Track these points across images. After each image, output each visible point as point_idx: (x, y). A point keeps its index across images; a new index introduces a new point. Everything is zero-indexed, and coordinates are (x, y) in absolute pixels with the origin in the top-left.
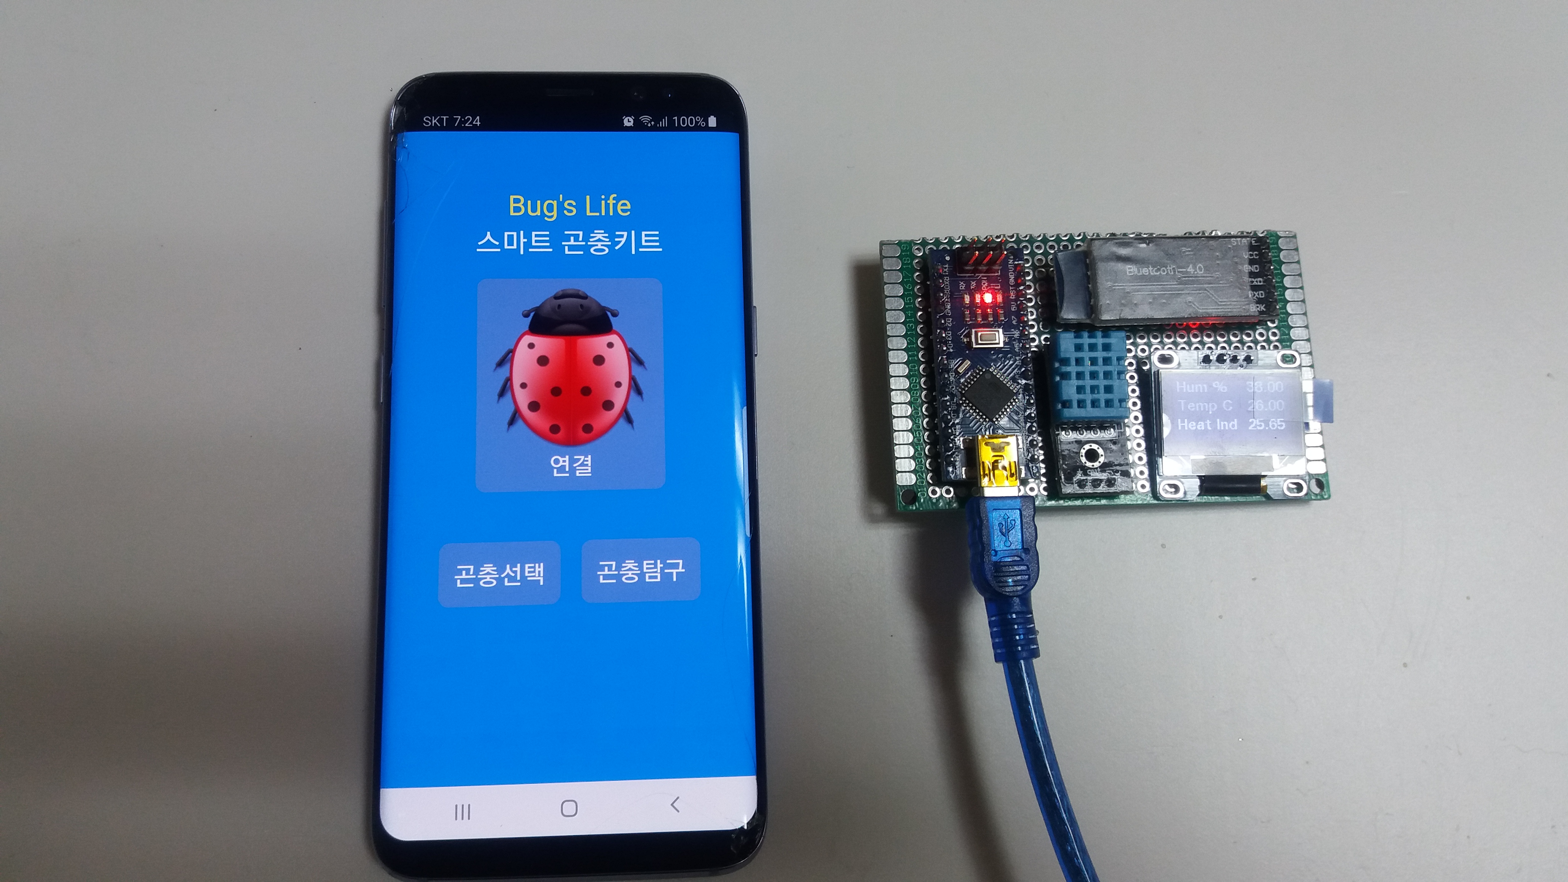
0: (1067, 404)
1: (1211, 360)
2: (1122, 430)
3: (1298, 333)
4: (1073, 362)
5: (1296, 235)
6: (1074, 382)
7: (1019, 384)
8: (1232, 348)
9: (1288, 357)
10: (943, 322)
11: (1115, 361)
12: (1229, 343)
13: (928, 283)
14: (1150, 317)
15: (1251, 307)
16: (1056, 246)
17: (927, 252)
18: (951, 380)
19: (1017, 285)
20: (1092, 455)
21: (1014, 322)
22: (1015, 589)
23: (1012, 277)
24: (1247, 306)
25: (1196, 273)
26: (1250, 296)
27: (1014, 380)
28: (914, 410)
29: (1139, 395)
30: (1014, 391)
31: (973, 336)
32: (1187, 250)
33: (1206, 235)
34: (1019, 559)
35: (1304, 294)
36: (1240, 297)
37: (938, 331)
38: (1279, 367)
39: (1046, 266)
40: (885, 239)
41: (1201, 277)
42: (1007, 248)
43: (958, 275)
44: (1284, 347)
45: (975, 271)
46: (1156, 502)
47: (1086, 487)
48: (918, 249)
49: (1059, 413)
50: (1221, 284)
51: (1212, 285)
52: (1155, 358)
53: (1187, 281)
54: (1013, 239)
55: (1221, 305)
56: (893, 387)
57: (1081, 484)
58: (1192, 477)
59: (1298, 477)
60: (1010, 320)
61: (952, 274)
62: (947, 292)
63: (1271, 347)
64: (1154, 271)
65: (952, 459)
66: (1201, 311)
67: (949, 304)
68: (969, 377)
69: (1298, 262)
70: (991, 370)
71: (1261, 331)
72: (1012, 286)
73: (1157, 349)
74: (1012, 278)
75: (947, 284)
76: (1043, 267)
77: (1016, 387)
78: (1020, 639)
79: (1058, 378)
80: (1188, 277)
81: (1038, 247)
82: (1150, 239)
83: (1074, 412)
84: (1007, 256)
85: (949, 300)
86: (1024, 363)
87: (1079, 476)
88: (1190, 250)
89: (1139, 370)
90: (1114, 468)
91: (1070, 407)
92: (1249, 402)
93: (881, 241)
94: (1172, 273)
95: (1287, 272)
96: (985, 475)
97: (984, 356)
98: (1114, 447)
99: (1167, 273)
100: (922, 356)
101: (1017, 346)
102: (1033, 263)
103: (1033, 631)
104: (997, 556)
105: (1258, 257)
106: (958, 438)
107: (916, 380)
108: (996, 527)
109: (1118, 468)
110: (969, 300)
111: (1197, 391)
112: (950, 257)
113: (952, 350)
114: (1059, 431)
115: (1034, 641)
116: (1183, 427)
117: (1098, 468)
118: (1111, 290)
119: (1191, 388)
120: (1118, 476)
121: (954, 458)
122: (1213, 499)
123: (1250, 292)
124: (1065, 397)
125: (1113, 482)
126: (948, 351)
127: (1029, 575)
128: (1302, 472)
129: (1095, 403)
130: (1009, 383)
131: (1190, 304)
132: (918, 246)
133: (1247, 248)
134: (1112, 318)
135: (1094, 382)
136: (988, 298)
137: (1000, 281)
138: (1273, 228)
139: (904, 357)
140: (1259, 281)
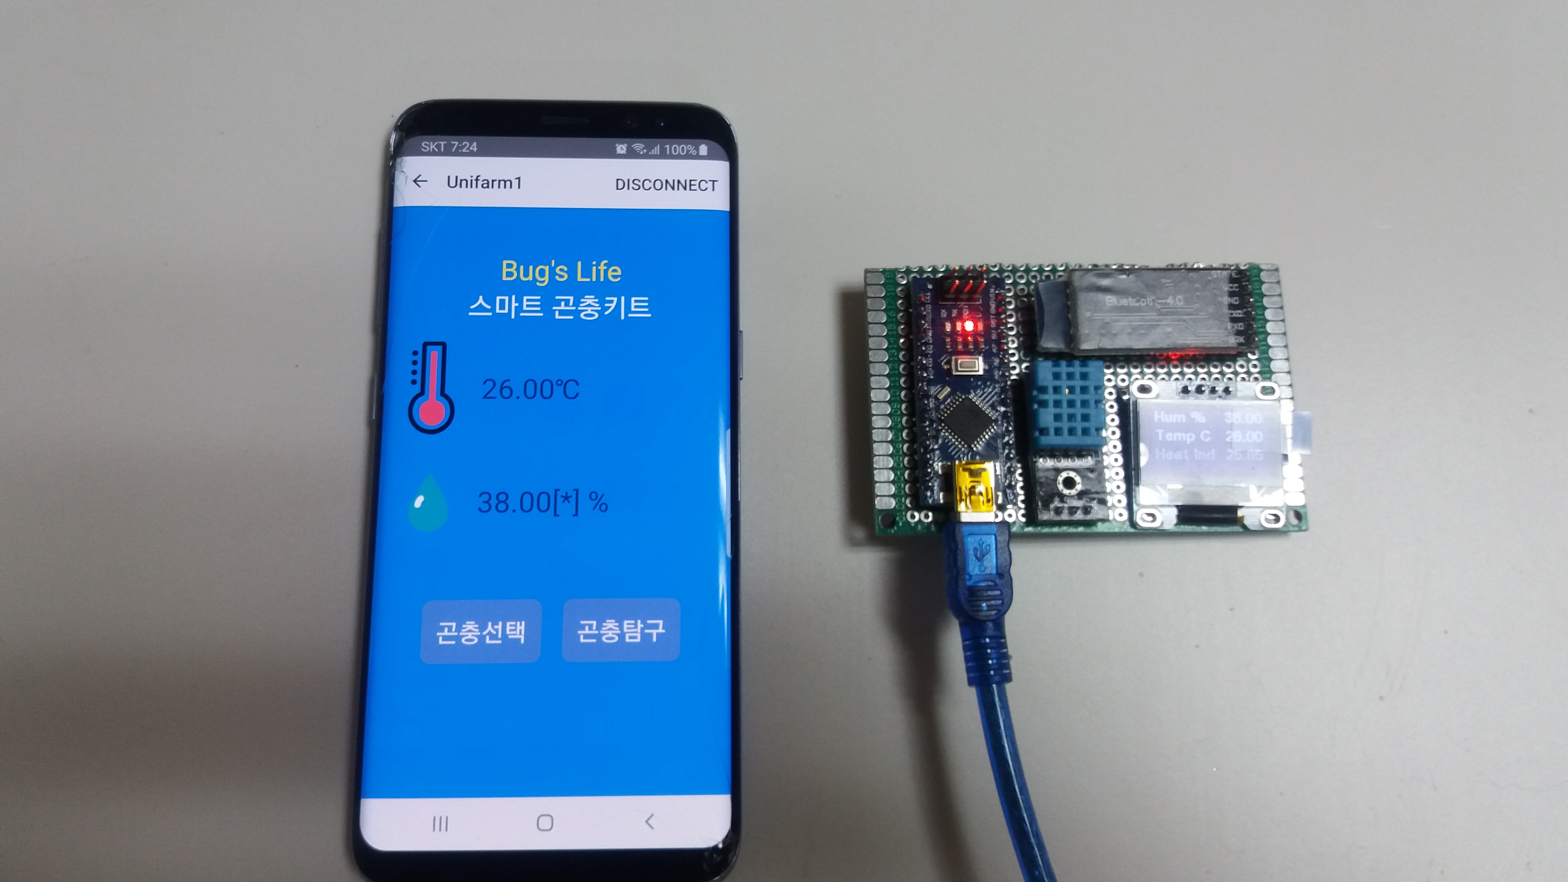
0: (1044, 431)
1: (1190, 391)
2: (1100, 459)
3: (1278, 365)
4: (1051, 390)
5: (1278, 268)
6: (1052, 410)
7: (997, 411)
8: (1212, 380)
9: (1268, 389)
10: (924, 348)
11: (1092, 390)
12: (1209, 374)
13: (911, 310)
14: (1129, 348)
15: (1230, 339)
16: (1039, 277)
17: (910, 280)
18: (931, 407)
19: (998, 314)
20: (1069, 483)
21: (994, 350)
22: (989, 613)
24: (1226, 338)
25: (1175, 304)
26: (1229, 328)
27: (993, 407)
28: (895, 435)
29: (1119, 425)
30: (993, 418)
31: (953, 363)
32: (1168, 281)
33: (1188, 267)
34: (993, 584)
35: (1285, 327)
36: (1220, 328)
37: (920, 358)
38: (1257, 399)
39: (1029, 295)
40: (870, 267)
41: (1180, 308)
42: (990, 277)
43: (940, 303)
44: (1265, 379)
45: (957, 299)
46: (1132, 530)
47: (1063, 514)
48: (902, 277)
49: (1036, 440)
50: (1200, 315)
51: (1191, 317)
52: (1134, 389)
53: (1166, 312)
54: (996, 269)
55: (1200, 337)
56: (874, 412)
57: (1058, 511)
58: (1169, 506)
59: (1275, 508)
60: (991, 349)
61: (934, 303)
62: (929, 319)
63: (1251, 379)
64: (1134, 301)
65: (930, 484)
66: (1179, 342)
67: (930, 331)
68: (948, 404)
69: (1280, 295)
70: (970, 397)
71: (1242, 362)
72: (993, 315)
73: (1137, 379)
74: (993, 306)
75: (929, 312)
76: (1025, 296)
77: (995, 414)
78: (993, 664)
79: (1036, 406)
80: (1168, 308)
81: (1021, 277)
82: (1131, 271)
83: (1050, 440)
84: (988, 286)
85: (930, 327)
86: (1003, 390)
87: (1057, 503)
88: (1170, 281)
89: (1119, 400)
90: (1091, 496)
91: (1047, 434)
92: (1227, 433)
93: (866, 269)
94: (1152, 304)
95: (1269, 304)
96: (961, 500)
97: (966, 383)
98: (1091, 475)
99: (1147, 304)
100: (904, 382)
101: (997, 374)
102: (1015, 293)
103: (1006, 656)
104: (971, 580)
105: (1238, 289)
106: (936, 463)
107: (897, 406)
108: (971, 552)
109: (1095, 496)
110: (950, 328)
111: (1175, 421)
112: (932, 285)
113: (932, 377)
114: (1037, 458)
115: (1007, 666)
116: (1161, 456)
117: (1075, 496)
118: (1090, 320)
119: (1169, 418)
120: (1094, 504)
121: (932, 483)
122: (1187, 528)
123: (1229, 324)
124: (1042, 425)
125: (1089, 509)
126: (928, 377)
127: (1003, 600)
128: (1280, 504)
129: (1071, 431)
130: (988, 410)
131: (1169, 335)
132: (903, 274)
133: (1227, 280)
134: (1091, 348)
135: (1071, 411)
136: (969, 326)
137: (982, 309)
138: (1255, 261)
139: (886, 383)
140: (1238, 313)
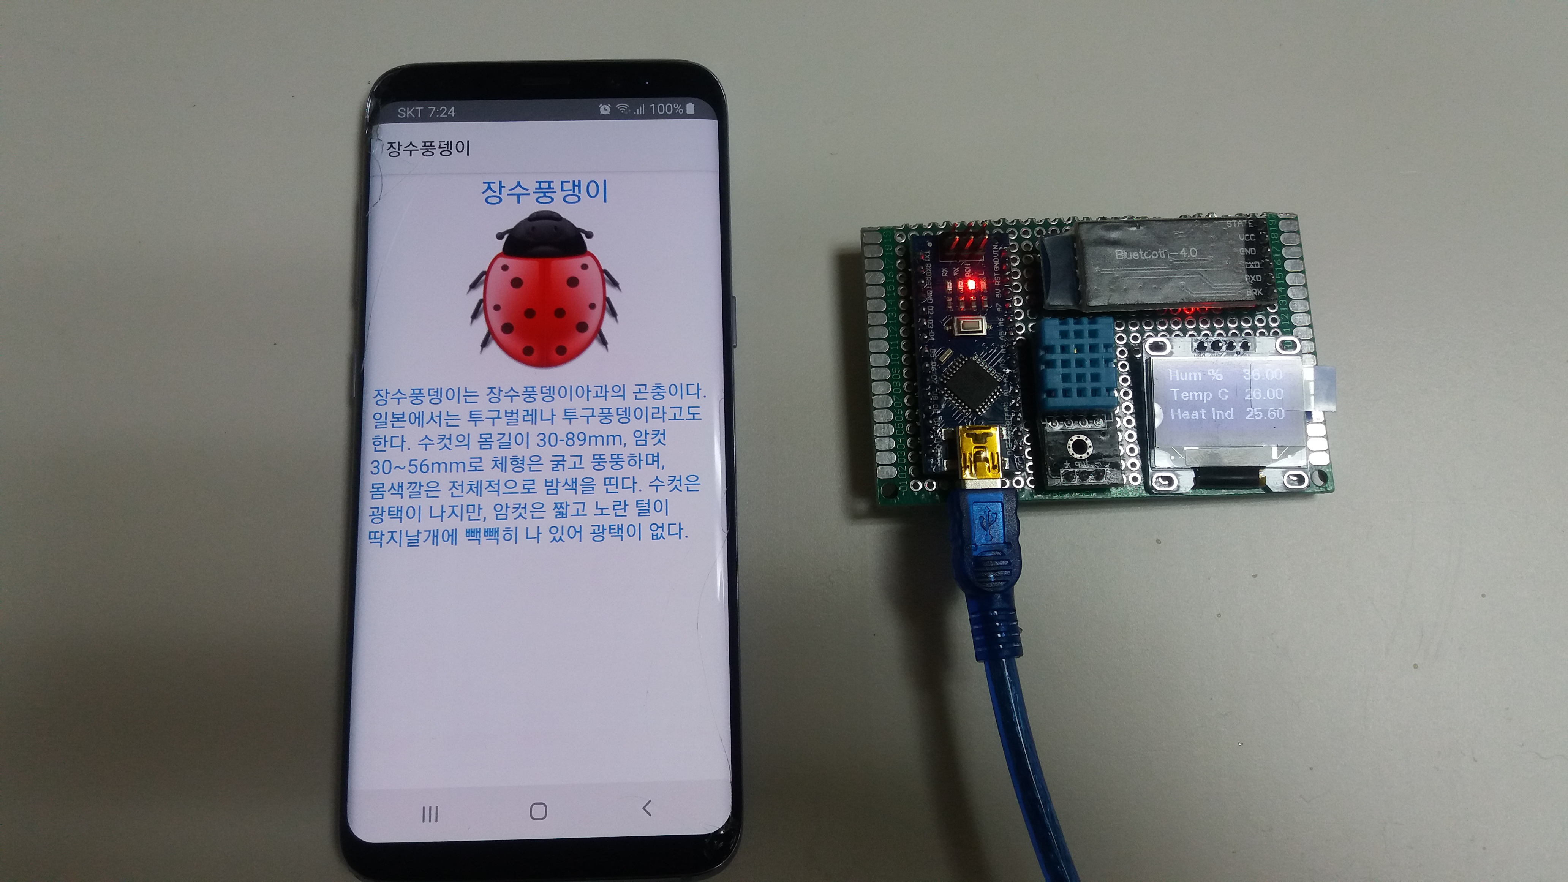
0: (1052, 393)
1: (1206, 347)
2: (1112, 421)
3: (1300, 319)
4: (1059, 350)
5: (1297, 217)
6: (1060, 370)
7: (1003, 373)
8: (1229, 335)
9: (1288, 344)
10: (924, 310)
11: (1102, 348)
12: (1227, 330)
13: (910, 270)
14: (1140, 303)
15: (1248, 292)
16: (1044, 231)
17: (909, 239)
18: (933, 370)
19: (1002, 272)
20: (1080, 447)
21: (999, 310)
22: (997, 584)
23: (996, 263)
24: (1243, 291)
25: (1189, 256)
26: (1246, 279)
27: (998, 369)
28: (895, 401)
29: (1131, 385)
30: (998, 381)
31: (955, 324)
32: (1180, 233)
33: (1202, 217)
34: (1000, 554)
35: (1306, 278)
36: (1235, 281)
37: (920, 319)
38: (1277, 354)
39: (1035, 251)
40: (867, 225)
41: (1195, 260)
42: (993, 233)
43: (940, 261)
44: (1284, 334)
45: (958, 257)
46: (1149, 495)
47: (1074, 480)
48: (901, 236)
49: (1043, 403)
50: (1215, 267)
51: (1206, 269)
52: (1147, 346)
53: (1179, 265)
54: (1000, 225)
55: (1215, 290)
56: (873, 378)
57: (1069, 476)
58: (1186, 469)
59: (1298, 468)
60: (995, 308)
61: (934, 261)
62: (929, 279)
63: (1271, 334)
64: (1145, 255)
65: (933, 451)
66: (1194, 296)
67: (931, 291)
68: (951, 367)
69: (1300, 245)
70: (974, 359)
71: (1260, 316)
72: (996, 272)
73: (1149, 336)
75: (929, 271)
76: (1030, 253)
77: (1000, 377)
78: (1002, 637)
79: (1043, 367)
80: (1181, 261)
81: (1026, 233)
82: (1141, 222)
83: (1059, 402)
84: (991, 242)
85: (931, 287)
86: (1009, 351)
87: (1067, 468)
88: (1183, 232)
89: (1131, 359)
90: (1103, 459)
91: (1055, 396)
92: (1246, 391)
93: (862, 228)
94: (1164, 257)
95: (1290, 255)
96: (966, 467)
97: (972, 344)
98: (1103, 438)
99: (1159, 257)
100: (904, 346)
101: (1001, 334)
102: (1020, 249)
103: (1016, 629)
104: (978, 550)
105: (1255, 239)
106: (939, 429)
107: (898, 370)
108: (977, 522)
109: (1107, 459)
110: (951, 287)
111: (1190, 379)
112: (931, 242)
113: (933, 339)
114: (1045, 422)
115: (1017, 640)
116: (1176, 416)
117: (1087, 460)
118: (1099, 275)
119: (1184, 377)
120: (1107, 469)
121: (935, 450)
122: (1205, 492)
123: (1246, 276)
124: (1050, 386)
125: (1101, 474)
126: (929, 339)
127: (1011, 570)
128: (1303, 463)
129: (1081, 393)
130: (993, 372)
131: (1183, 289)
132: (901, 233)
133: (1243, 230)
134: (1100, 304)
135: (1080, 370)
136: (971, 285)
137: (985, 267)
138: (1273, 210)
139: (886, 346)
140: (1255, 265)
